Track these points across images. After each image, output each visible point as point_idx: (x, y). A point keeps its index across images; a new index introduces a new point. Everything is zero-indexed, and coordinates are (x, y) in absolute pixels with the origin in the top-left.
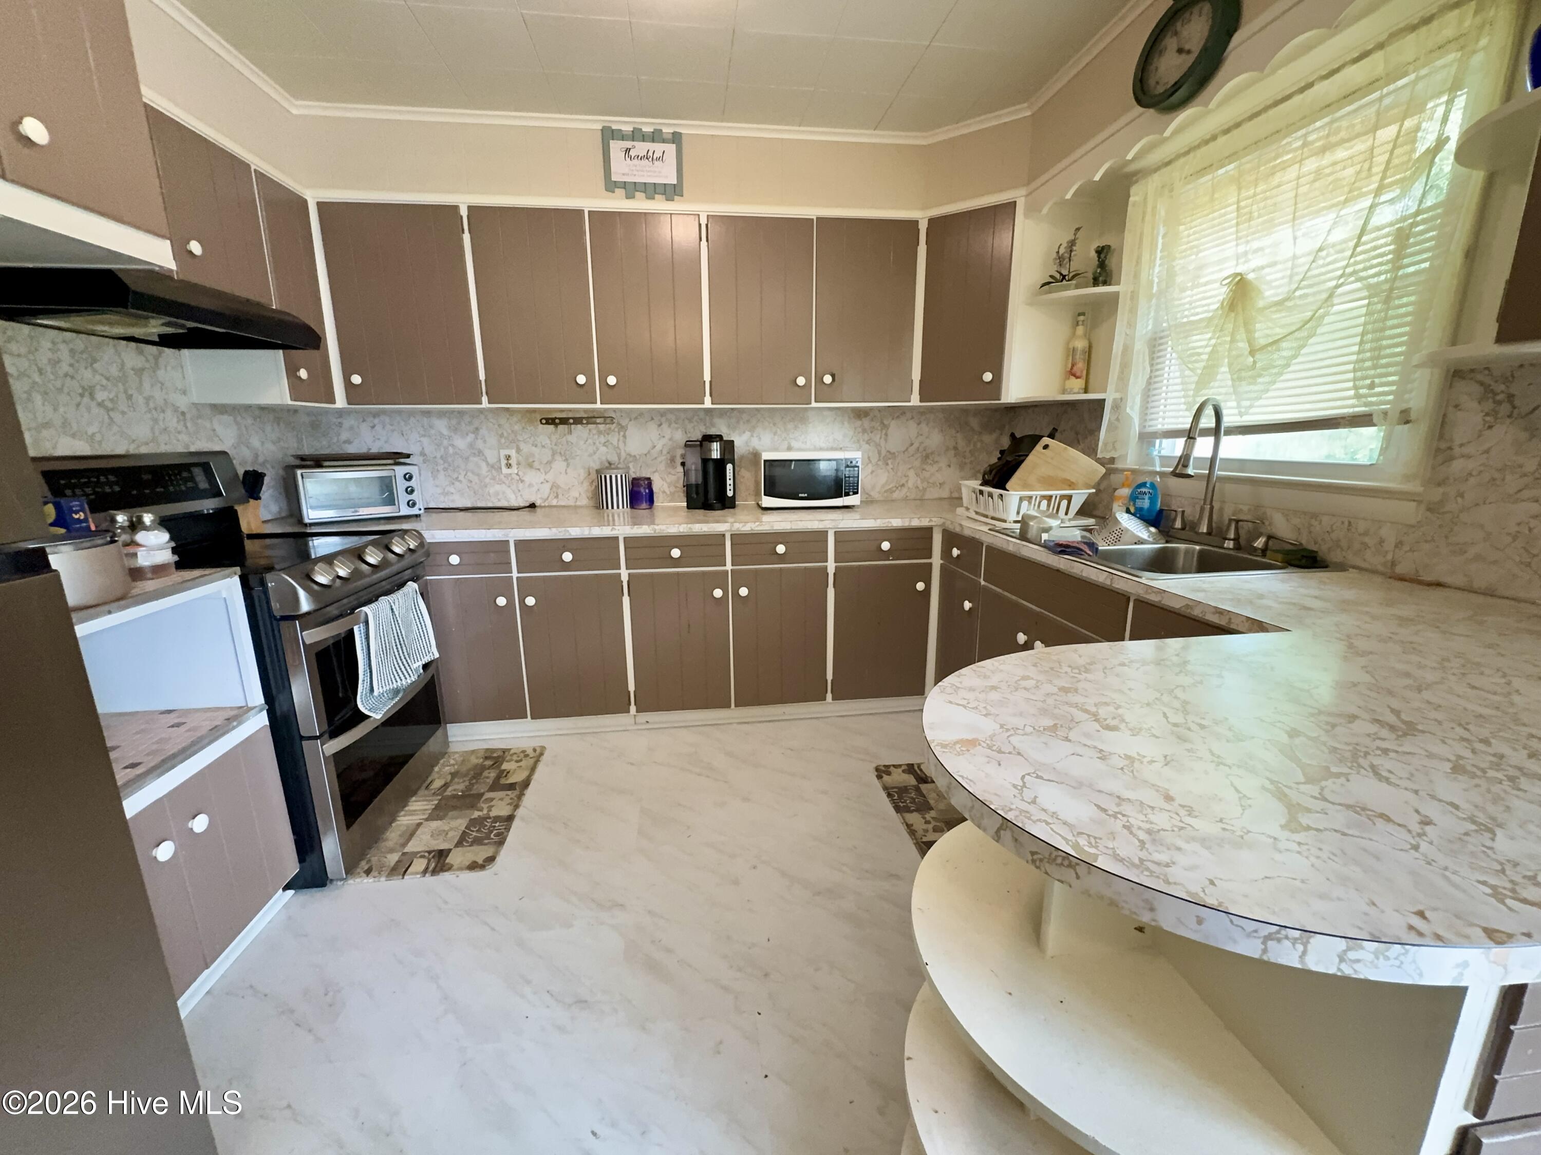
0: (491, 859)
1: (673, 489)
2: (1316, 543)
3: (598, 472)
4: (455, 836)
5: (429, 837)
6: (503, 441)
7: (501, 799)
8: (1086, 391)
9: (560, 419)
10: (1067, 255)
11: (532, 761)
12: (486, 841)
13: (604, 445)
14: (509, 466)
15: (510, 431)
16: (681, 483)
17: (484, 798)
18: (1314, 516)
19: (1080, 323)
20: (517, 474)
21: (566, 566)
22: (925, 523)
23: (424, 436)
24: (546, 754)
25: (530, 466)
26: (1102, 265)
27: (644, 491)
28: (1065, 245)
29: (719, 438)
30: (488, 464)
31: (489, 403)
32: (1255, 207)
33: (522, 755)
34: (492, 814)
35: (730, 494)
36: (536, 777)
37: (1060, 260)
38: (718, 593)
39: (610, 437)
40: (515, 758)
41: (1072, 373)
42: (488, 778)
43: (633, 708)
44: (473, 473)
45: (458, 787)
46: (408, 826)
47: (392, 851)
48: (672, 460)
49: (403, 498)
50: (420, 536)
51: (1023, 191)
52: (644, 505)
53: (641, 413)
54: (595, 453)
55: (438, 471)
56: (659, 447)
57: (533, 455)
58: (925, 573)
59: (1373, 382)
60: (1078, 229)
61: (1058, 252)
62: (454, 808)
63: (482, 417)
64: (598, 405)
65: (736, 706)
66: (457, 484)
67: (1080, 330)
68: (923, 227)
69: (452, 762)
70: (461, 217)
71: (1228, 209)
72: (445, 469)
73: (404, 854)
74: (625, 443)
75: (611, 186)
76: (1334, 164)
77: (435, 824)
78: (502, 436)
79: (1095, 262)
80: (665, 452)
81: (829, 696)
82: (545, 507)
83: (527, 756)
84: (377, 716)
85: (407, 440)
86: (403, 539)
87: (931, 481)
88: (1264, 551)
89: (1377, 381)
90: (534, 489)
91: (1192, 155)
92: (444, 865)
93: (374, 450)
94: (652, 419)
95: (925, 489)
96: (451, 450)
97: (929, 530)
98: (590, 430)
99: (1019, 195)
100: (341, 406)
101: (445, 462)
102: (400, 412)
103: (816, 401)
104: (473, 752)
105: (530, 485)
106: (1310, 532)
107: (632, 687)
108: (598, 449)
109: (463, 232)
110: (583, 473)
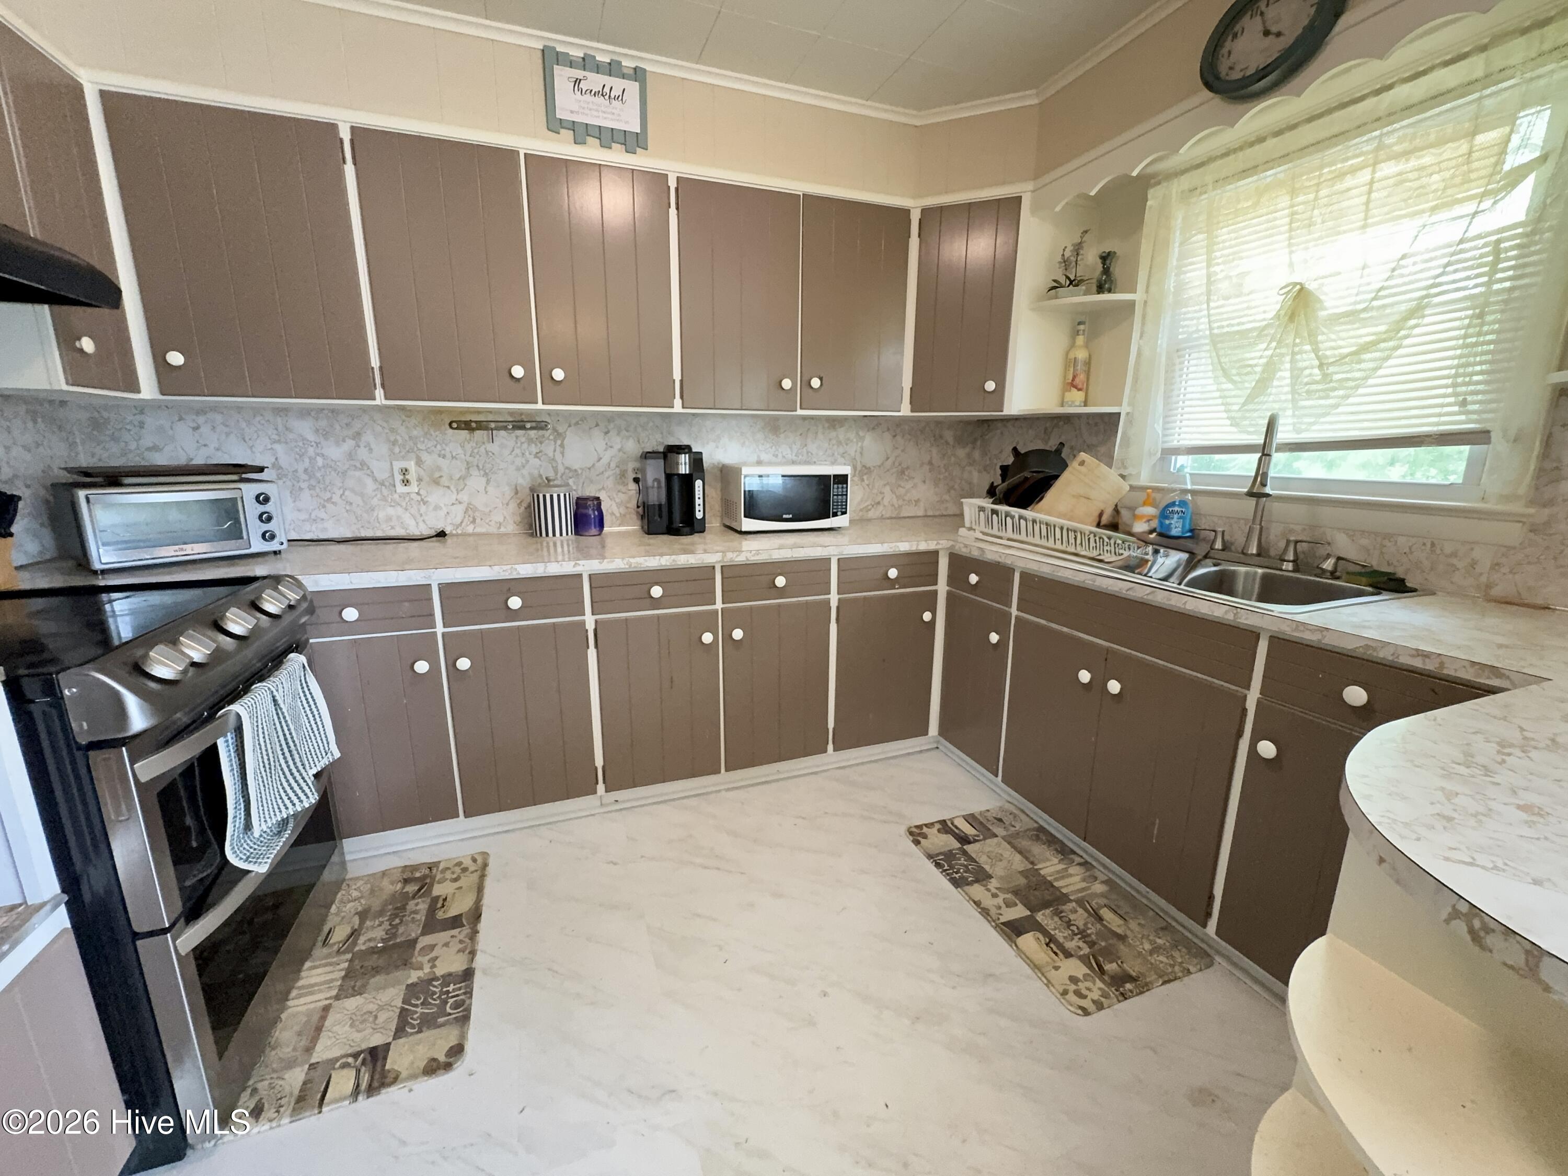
0: (457, 1050)
1: (622, 510)
2: (1389, 564)
3: (532, 490)
4: (389, 1019)
5: (347, 1028)
6: (397, 450)
7: (446, 945)
8: (1085, 405)
9: (476, 422)
10: (1073, 259)
11: (475, 877)
12: (441, 1020)
13: (536, 456)
14: (406, 482)
15: (407, 438)
16: (634, 503)
17: (419, 946)
18: (1388, 536)
19: (1081, 332)
20: (418, 494)
21: (513, 615)
22: (931, 546)
23: (279, 442)
24: (492, 862)
25: (436, 482)
26: (1106, 271)
27: (592, 513)
28: (1070, 248)
29: (686, 449)
30: (375, 480)
31: (386, 398)
32: (1316, 212)
33: (458, 870)
34: (439, 972)
35: (699, 515)
36: (486, 901)
37: (1065, 262)
38: (707, 638)
39: (543, 447)
40: (448, 875)
41: (1073, 385)
42: (416, 912)
43: (601, 787)
44: (353, 491)
45: (374, 934)
46: (309, 1014)
47: (290, 1064)
48: (623, 474)
49: (254, 529)
50: (299, 585)
51: (1030, 186)
52: (594, 531)
53: (583, 417)
54: (524, 467)
55: (301, 489)
56: (605, 461)
57: (439, 469)
58: (930, 601)
59: (1465, 400)
60: (1086, 232)
61: (1063, 255)
62: (376, 971)
63: (366, 418)
64: (540, 406)
65: (726, 770)
66: (329, 505)
67: (1080, 340)
68: (915, 217)
69: (355, 894)
70: (341, 141)
71: (1277, 215)
72: (311, 488)
73: (313, 1067)
74: (563, 453)
75: (555, 124)
76: (1422, 168)
77: (352, 1003)
78: (394, 443)
79: (1100, 267)
80: (613, 465)
81: (830, 747)
82: (457, 535)
83: (465, 870)
84: (262, 868)
85: (251, 448)
86: (276, 589)
87: (906, 498)
88: (1333, 574)
89: (1469, 398)
90: (442, 513)
91: (1232, 157)
92: (384, 1074)
93: (199, 460)
94: (597, 425)
95: (900, 507)
96: (320, 461)
97: (935, 553)
98: (517, 437)
99: (1024, 189)
100: (146, 397)
101: (310, 478)
102: (239, 408)
103: (801, 408)
104: (384, 873)
105: (437, 508)
106: (1382, 553)
107: (599, 762)
108: (528, 461)
109: (344, 162)
110: (508, 492)
